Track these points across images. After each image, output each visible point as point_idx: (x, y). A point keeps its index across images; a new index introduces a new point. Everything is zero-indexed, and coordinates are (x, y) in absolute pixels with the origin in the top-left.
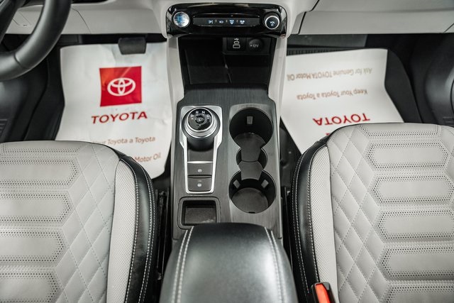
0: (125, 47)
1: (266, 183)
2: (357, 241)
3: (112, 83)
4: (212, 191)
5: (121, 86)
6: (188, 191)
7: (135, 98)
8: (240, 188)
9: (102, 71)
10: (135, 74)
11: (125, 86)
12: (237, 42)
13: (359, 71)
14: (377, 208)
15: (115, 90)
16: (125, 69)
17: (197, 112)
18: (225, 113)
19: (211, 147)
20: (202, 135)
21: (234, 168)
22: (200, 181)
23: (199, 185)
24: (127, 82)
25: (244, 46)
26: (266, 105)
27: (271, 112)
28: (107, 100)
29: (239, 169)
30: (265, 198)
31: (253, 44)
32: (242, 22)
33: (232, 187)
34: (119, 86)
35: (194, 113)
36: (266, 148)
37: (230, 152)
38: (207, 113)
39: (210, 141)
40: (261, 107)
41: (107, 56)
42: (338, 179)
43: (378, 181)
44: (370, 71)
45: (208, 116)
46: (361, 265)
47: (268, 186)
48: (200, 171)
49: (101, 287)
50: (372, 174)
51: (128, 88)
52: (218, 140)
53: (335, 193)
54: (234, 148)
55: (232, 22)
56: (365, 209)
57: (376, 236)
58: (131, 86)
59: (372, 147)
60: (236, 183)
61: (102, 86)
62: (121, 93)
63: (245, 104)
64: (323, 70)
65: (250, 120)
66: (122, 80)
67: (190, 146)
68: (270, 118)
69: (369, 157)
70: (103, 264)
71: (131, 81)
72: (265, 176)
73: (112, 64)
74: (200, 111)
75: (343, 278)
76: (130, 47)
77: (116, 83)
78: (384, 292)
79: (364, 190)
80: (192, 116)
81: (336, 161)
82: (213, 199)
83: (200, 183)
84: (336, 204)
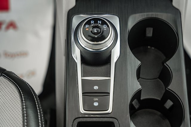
1: (169, 104)
4: (110, 110)
6: (82, 111)
8: (139, 109)
17: (92, 22)
18: (123, 23)
19: (107, 60)
20: (97, 47)
21: (135, 85)
22: (97, 99)
23: (96, 104)
26: (170, 15)
27: (175, 22)
29: (140, 87)
30: (167, 122)
33: (131, 107)
35: (89, 23)
36: (171, 64)
38: (104, 23)
39: (106, 55)
40: (164, 16)
45: (105, 27)
47: (172, 107)
48: (96, 88)
54: (134, 63)
60: (135, 103)
63: (145, 14)
65: (149, 32)
67: (84, 61)
68: (174, 29)
72: (169, 95)
74: (96, 20)
80: (87, 26)
82: (111, 120)
83: (96, 101)
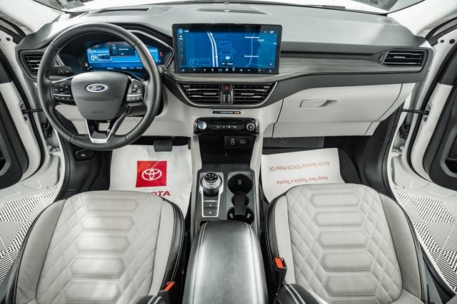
0: (158, 147)
1: (249, 216)
2: (305, 248)
3: (145, 172)
4: (218, 216)
5: (152, 173)
6: (203, 216)
7: (161, 182)
9: (139, 163)
10: (162, 166)
11: (154, 174)
12: (233, 141)
13: (321, 164)
14: (317, 229)
15: (147, 176)
16: (155, 162)
17: (209, 175)
18: (226, 177)
19: (217, 194)
20: (212, 186)
21: (230, 205)
23: (210, 213)
24: (156, 171)
25: (237, 143)
28: (141, 182)
29: (233, 206)
31: (242, 142)
32: (235, 127)
33: (229, 216)
34: (150, 174)
37: (228, 197)
39: (215, 192)
40: (247, 174)
41: (144, 153)
42: (293, 213)
43: (317, 214)
44: (329, 163)
46: (308, 262)
48: (211, 205)
49: (151, 267)
50: (314, 211)
51: (156, 176)
52: (221, 190)
53: (291, 221)
54: (230, 195)
55: (229, 127)
56: (310, 229)
57: (317, 245)
58: (159, 174)
59: (313, 195)
60: (231, 215)
61: (138, 174)
62: (151, 179)
64: (295, 164)
65: (240, 182)
66: (152, 170)
67: (205, 194)
68: (251, 179)
69: (311, 200)
70: (152, 254)
71: (159, 171)
73: (146, 158)
75: (298, 271)
76: (162, 147)
77: (148, 172)
78: (324, 279)
79: (309, 219)
81: (291, 204)
82: (217, 220)
83: (210, 211)
84: (292, 228)
